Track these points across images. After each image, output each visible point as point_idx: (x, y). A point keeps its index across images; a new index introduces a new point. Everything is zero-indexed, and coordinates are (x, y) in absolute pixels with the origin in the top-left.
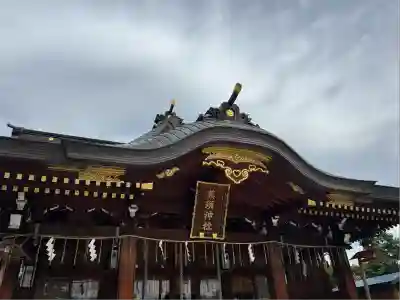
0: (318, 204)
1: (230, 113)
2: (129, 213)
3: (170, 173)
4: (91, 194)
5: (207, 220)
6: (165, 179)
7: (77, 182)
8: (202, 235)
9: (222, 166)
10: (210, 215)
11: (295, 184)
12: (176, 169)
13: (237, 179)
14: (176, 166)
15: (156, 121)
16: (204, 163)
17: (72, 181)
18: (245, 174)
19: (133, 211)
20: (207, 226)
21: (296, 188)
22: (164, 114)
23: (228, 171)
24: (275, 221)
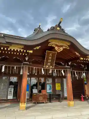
0: (84, 59)
1: (58, 28)
2: (25, 59)
3: (38, 48)
4: (14, 53)
5: (49, 62)
7: (9, 49)
8: (47, 66)
9: (54, 46)
10: (50, 61)
11: (77, 52)
12: (40, 47)
13: (59, 50)
14: (39, 46)
15: (35, 30)
16: (49, 45)
17: (7, 49)
18: (62, 49)
19: (27, 59)
20: (49, 64)
21: (77, 54)
22: (37, 28)
23: (56, 48)
24: (70, 63)
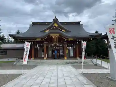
3: (46, 38)
6: (46, 39)
9: (53, 36)
10: (55, 41)
16: (50, 36)
18: (56, 37)
21: (63, 38)
24: (65, 41)
